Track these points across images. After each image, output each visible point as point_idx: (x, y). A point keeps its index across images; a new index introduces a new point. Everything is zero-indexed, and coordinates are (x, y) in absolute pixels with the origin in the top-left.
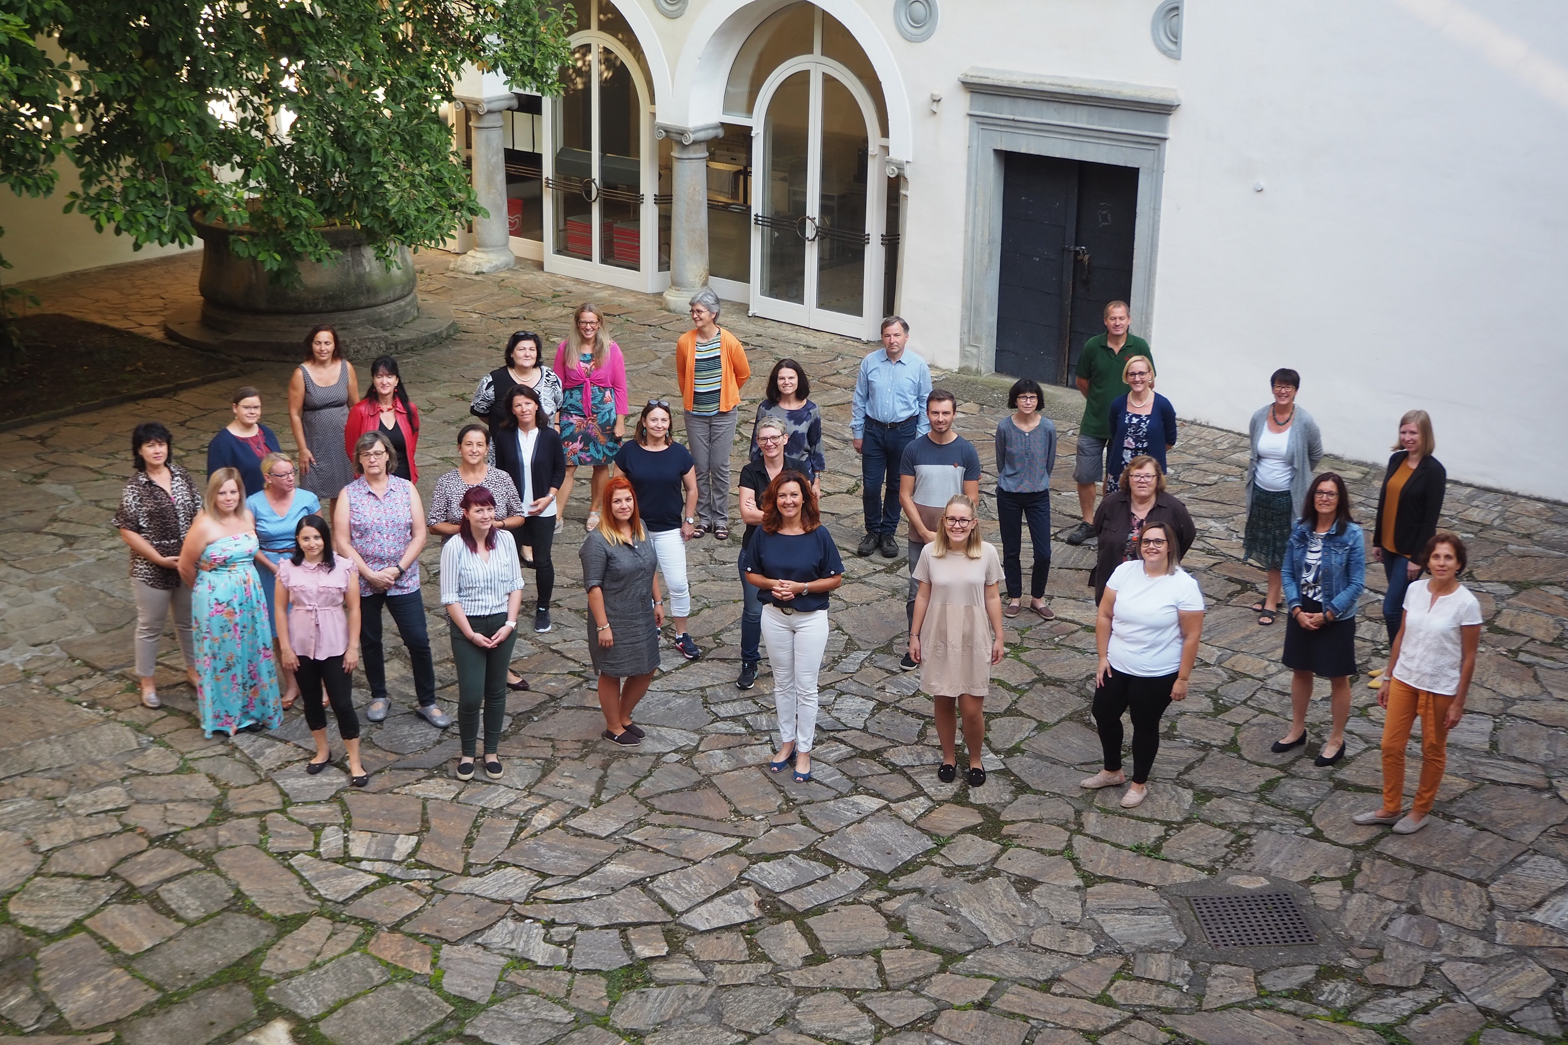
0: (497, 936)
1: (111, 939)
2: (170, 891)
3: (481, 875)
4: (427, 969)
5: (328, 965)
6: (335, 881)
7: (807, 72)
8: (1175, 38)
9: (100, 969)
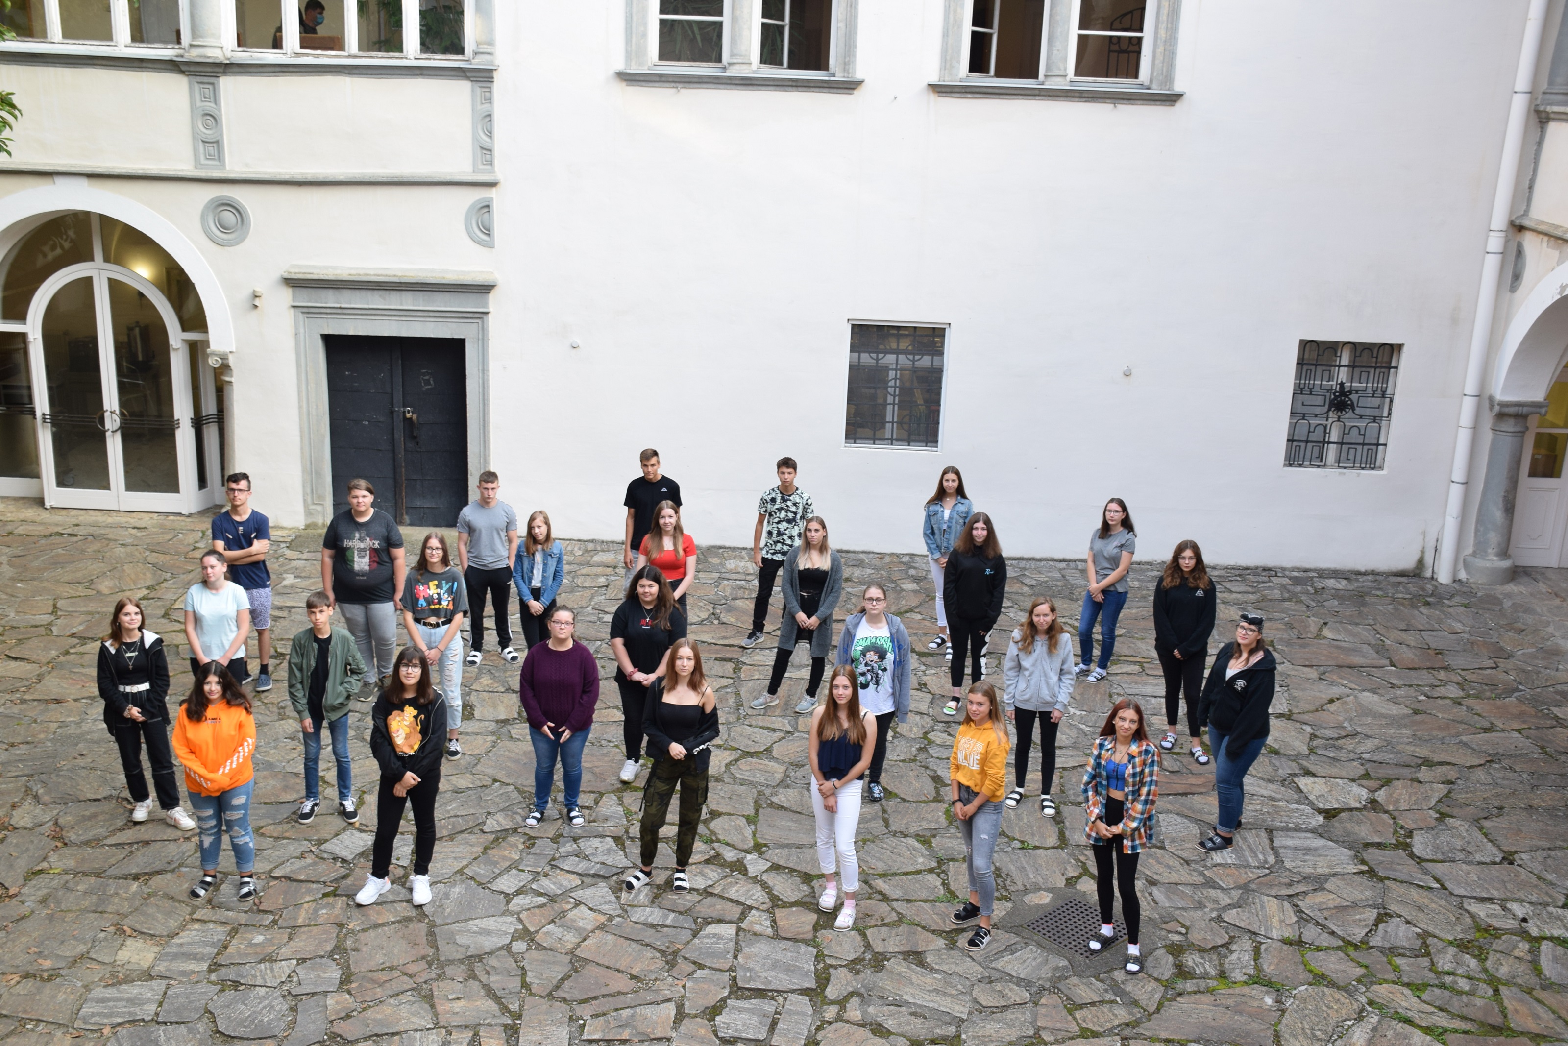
7: (89, 279)
8: (488, 231)
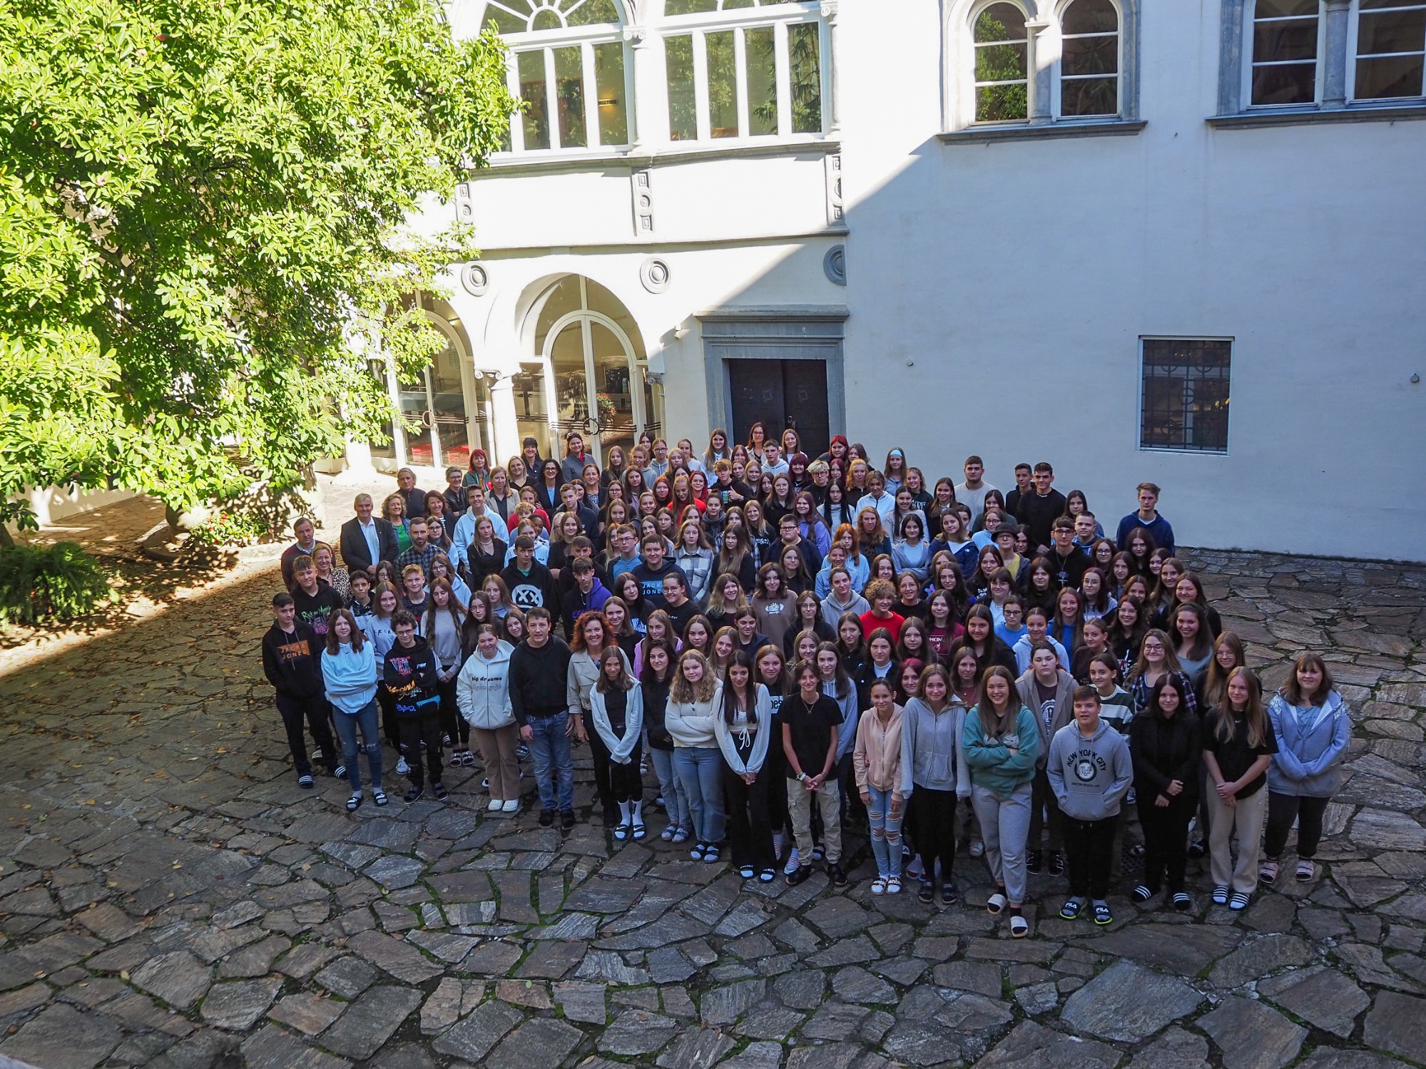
0: (589, 968)
1: (294, 1025)
2: (324, 977)
3: (554, 923)
4: (549, 1005)
5: (472, 1015)
6: (448, 947)
7: (580, 322)
8: (841, 271)
9: (297, 1051)
